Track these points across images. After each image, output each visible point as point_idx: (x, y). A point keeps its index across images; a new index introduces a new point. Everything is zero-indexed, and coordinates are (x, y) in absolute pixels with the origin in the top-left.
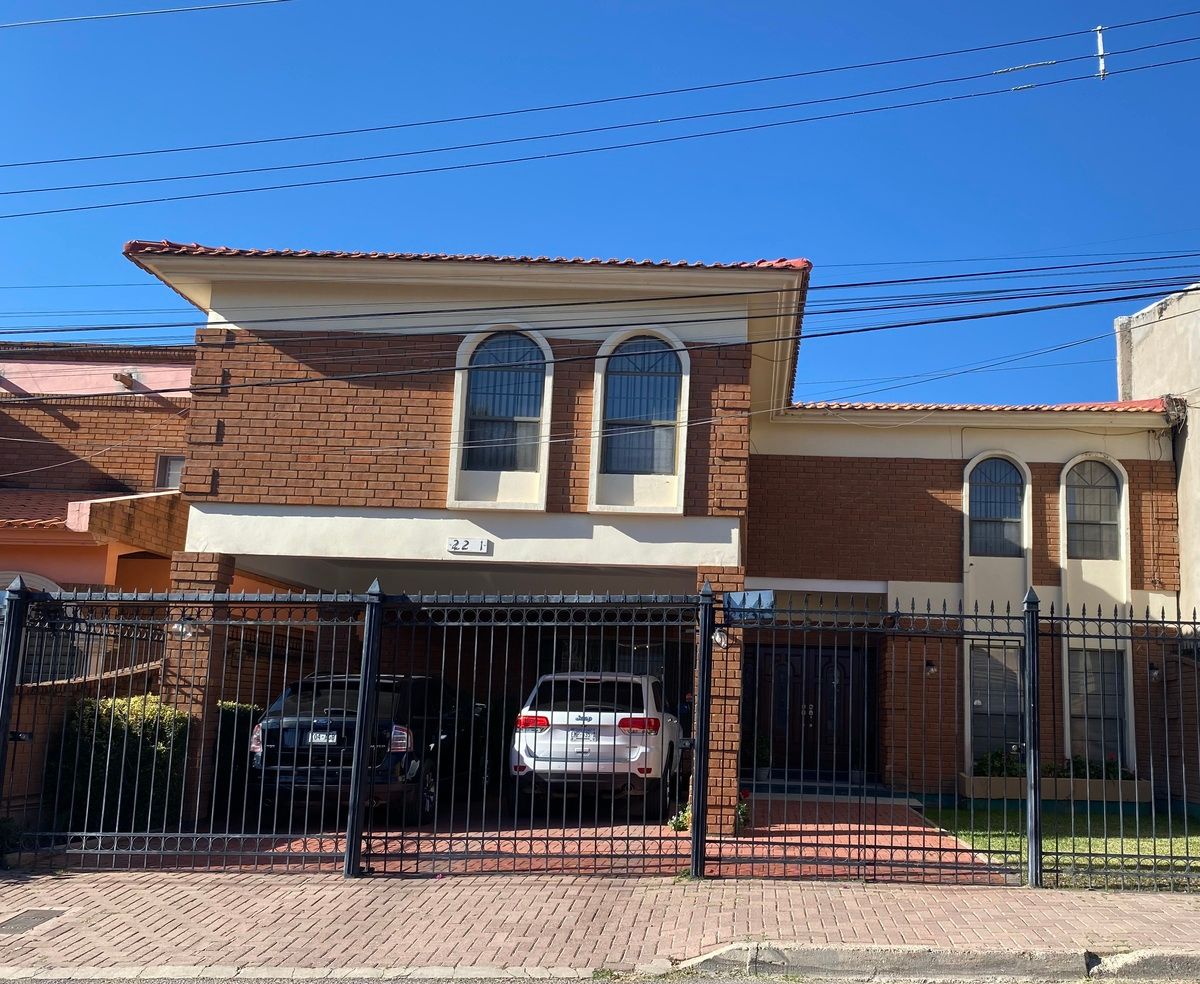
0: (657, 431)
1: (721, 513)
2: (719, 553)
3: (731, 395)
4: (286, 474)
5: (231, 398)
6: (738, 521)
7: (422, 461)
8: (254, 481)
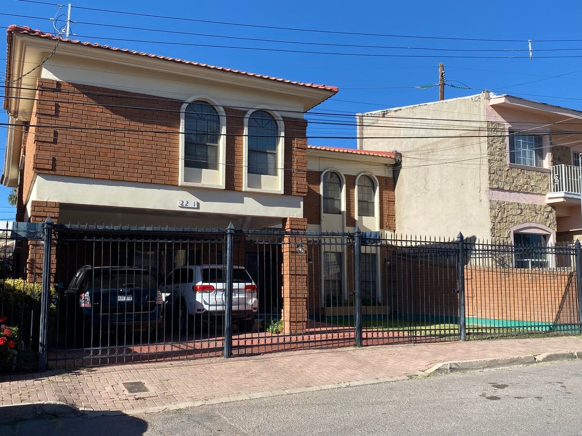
0: (269, 155)
1: (298, 194)
2: (295, 212)
3: (300, 142)
4: (94, 162)
5: (60, 118)
6: (302, 198)
7: (165, 161)
8: (76, 165)
